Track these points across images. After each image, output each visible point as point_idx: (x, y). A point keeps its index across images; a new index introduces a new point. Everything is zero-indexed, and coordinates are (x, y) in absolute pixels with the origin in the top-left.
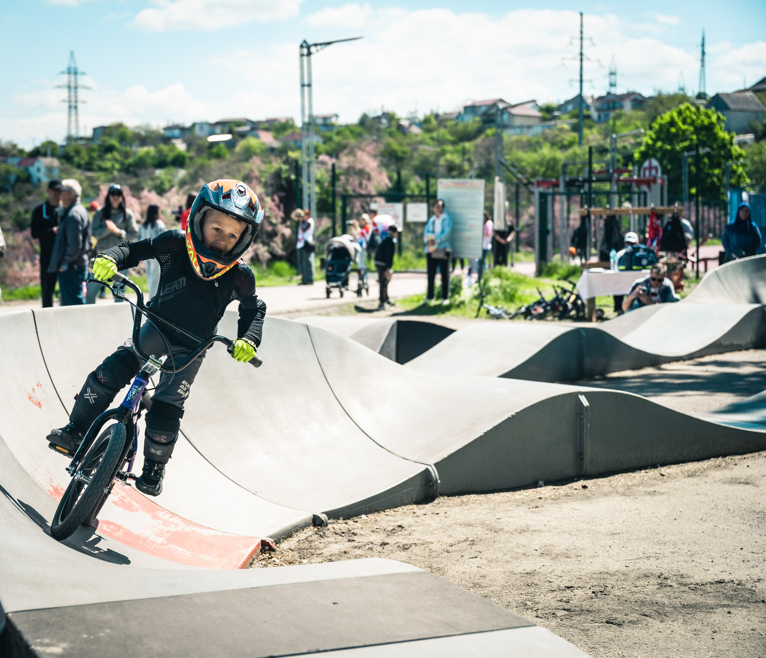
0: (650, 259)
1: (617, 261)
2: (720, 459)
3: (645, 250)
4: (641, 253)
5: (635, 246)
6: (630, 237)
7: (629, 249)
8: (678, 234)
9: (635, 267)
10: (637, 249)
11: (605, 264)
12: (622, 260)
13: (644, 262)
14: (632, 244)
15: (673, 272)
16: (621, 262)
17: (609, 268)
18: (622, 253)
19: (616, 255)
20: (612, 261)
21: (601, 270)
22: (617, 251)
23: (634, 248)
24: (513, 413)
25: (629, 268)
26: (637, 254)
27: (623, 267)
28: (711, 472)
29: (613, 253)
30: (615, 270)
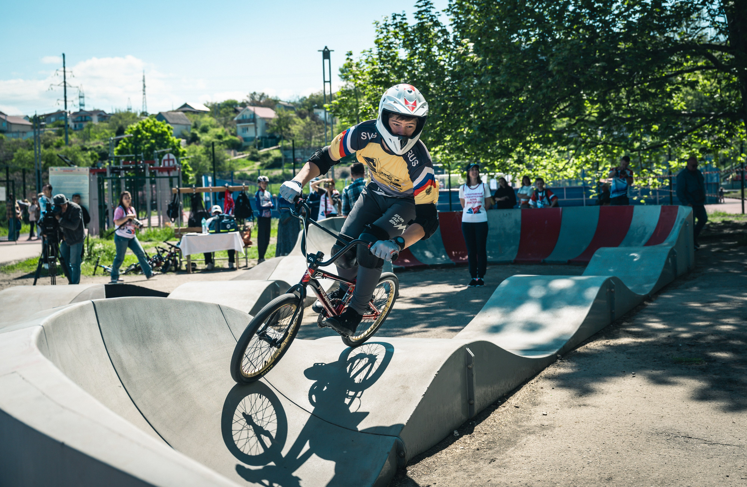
0: (232, 224)
1: (207, 226)
2: (527, 385)
3: (227, 218)
4: (225, 220)
5: (220, 215)
6: (216, 208)
7: (216, 217)
8: (247, 205)
9: (221, 231)
10: (222, 218)
11: (197, 228)
12: (212, 226)
13: (228, 226)
14: (217, 213)
15: (245, 232)
16: (211, 226)
17: (201, 232)
18: (210, 220)
19: (206, 222)
20: (203, 226)
21: (195, 234)
22: (207, 219)
23: (220, 216)
24: (436, 373)
25: (218, 232)
26: (223, 221)
27: (214, 231)
28: (539, 399)
29: (203, 221)
30: (205, 233)
